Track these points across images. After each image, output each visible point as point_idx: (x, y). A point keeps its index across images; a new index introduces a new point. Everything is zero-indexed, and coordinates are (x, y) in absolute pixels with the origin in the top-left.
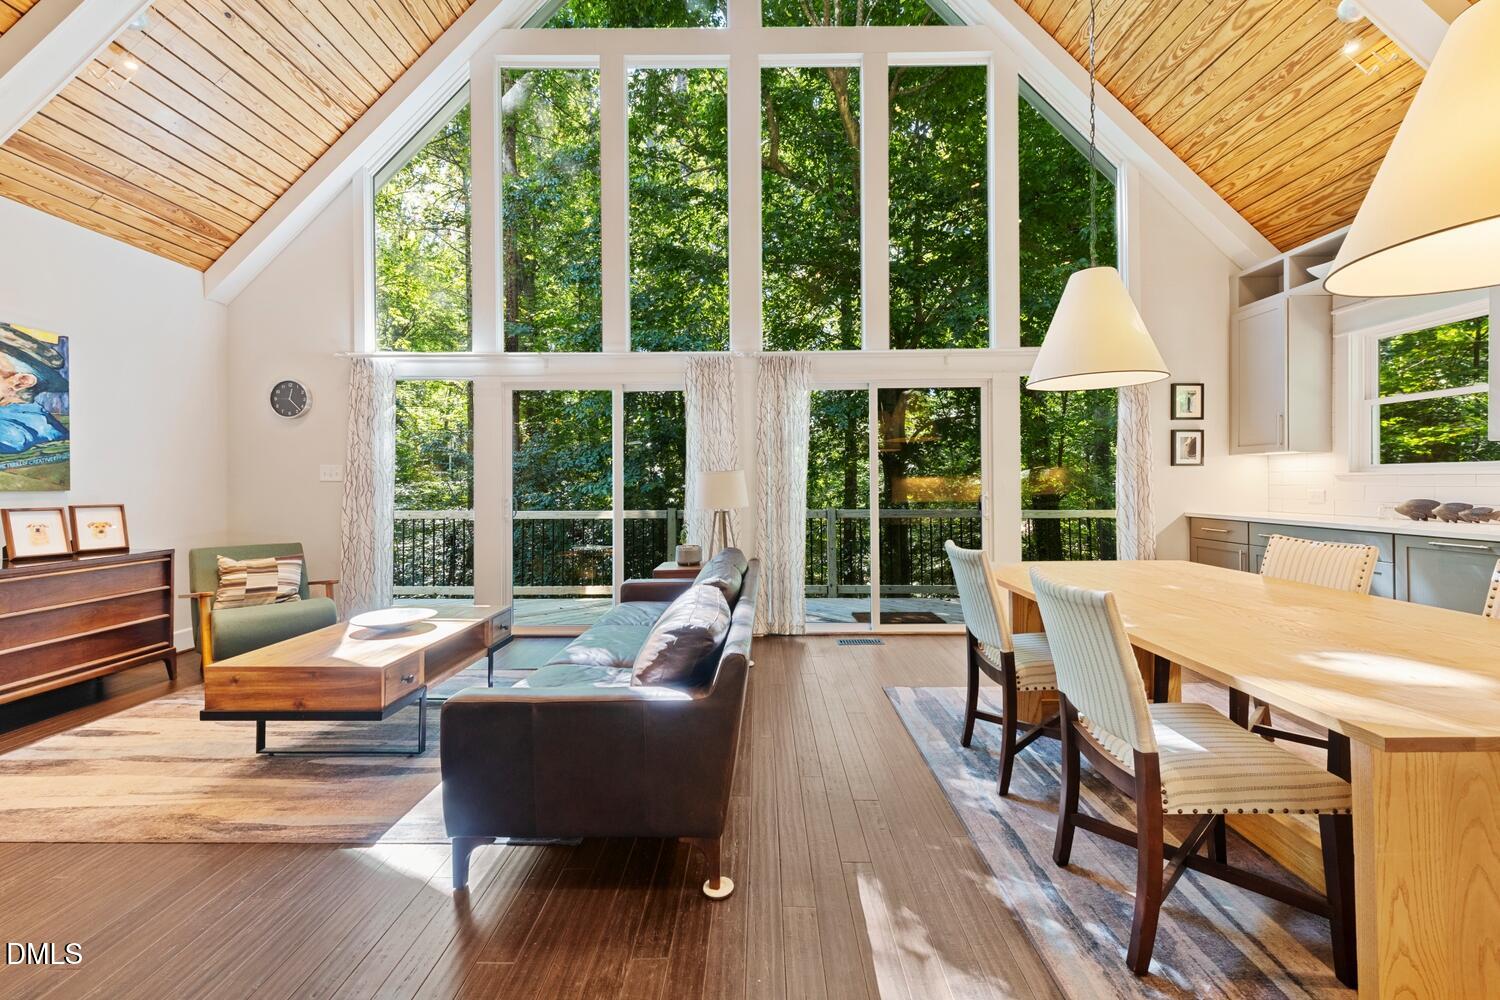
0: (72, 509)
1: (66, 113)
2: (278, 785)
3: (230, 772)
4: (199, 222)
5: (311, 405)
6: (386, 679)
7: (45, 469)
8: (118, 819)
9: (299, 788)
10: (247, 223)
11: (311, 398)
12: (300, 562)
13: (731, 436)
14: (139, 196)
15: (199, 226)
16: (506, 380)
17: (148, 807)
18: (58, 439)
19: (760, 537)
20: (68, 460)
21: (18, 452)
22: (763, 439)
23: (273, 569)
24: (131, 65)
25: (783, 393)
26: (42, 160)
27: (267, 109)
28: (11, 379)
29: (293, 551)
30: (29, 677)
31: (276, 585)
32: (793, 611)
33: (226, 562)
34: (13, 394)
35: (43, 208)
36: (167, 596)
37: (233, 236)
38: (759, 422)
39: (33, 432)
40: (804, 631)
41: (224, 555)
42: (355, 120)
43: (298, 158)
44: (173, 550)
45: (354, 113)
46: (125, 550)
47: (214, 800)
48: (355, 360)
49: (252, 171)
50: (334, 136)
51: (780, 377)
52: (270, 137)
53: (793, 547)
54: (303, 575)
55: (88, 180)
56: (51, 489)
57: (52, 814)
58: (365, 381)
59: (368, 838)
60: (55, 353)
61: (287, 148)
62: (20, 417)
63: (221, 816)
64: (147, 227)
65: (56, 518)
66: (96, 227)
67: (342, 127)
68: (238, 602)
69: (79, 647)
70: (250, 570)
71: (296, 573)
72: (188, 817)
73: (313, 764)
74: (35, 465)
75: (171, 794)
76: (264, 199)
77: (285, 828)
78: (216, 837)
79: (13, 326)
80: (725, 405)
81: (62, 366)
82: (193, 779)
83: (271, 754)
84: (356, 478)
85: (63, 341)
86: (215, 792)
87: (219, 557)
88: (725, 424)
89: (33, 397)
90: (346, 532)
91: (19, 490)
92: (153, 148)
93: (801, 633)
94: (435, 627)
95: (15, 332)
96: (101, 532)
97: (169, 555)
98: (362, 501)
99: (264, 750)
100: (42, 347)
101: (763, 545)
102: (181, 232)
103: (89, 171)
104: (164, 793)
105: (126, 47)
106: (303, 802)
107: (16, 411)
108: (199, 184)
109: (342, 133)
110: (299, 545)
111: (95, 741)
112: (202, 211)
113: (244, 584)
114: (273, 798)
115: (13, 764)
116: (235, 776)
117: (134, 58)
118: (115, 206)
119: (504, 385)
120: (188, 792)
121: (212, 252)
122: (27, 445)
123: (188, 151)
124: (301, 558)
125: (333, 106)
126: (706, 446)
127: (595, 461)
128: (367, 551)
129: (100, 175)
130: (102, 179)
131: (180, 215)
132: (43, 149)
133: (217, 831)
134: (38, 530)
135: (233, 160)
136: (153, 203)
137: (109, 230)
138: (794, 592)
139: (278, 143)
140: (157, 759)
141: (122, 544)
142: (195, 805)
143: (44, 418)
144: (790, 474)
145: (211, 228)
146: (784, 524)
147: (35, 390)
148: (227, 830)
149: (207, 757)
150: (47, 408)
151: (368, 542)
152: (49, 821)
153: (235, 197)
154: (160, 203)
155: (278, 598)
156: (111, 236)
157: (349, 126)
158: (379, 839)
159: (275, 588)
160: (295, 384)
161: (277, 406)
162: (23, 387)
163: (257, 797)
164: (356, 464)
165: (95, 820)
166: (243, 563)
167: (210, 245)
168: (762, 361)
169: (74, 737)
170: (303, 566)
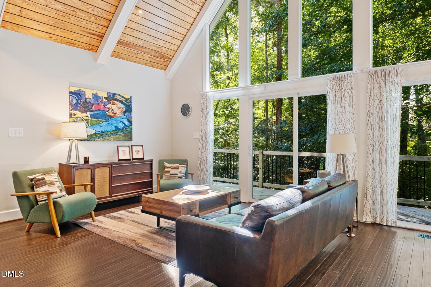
0: (132, 146)
1: (128, 31)
2: (157, 238)
3: (149, 230)
4: (162, 55)
5: (191, 112)
6: (182, 209)
7: (127, 134)
8: (121, 237)
9: (161, 240)
10: (174, 52)
11: (191, 109)
12: (185, 166)
13: (352, 115)
14: (147, 51)
15: (162, 56)
16: (250, 97)
17: (128, 235)
18: (130, 126)
19: (368, 170)
20: (132, 132)
21: (122, 130)
22: (371, 115)
23: (177, 168)
24: (140, 12)
25: (383, 90)
26: (125, 46)
27: (176, 13)
28: (120, 109)
29: (184, 162)
30: (120, 193)
31: (178, 173)
32: (389, 212)
33: (166, 164)
34: (120, 114)
35: (127, 60)
36: (151, 174)
37: (171, 57)
38: (368, 107)
39: (125, 124)
40: (396, 224)
41: (166, 162)
42: (202, 7)
43: (186, 26)
44: (153, 160)
45: (201, 5)
46: (143, 159)
47: (141, 238)
48: (202, 94)
49: (174, 35)
50: (196, 15)
51: (381, 81)
52: (177, 21)
53: (389, 176)
54: (187, 170)
55: (135, 49)
56: (128, 140)
57: (111, 231)
58: (205, 102)
59: (168, 262)
60: (129, 101)
61: (183, 24)
62: (122, 120)
63: (140, 243)
64: (149, 59)
65: (128, 148)
66: (138, 62)
67: (198, 11)
68: (168, 178)
69: (131, 186)
70: (172, 168)
71: (184, 170)
72: (134, 241)
73: (169, 234)
74: (125, 133)
75: (134, 233)
76: (178, 43)
77: (151, 251)
78: (136, 248)
79: (121, 95)
80: (348, 99)
81: (131, 105)
82: (141, 230)
83: (161, 228)
84: (203, 137)
85: (131, 97)
86: (143, 235)
87: (165, 162)
88: (347, 109)
89: (125, 114)
90: (200, 157)
91: (122, 140)
92: (148, 35)
93: (394, 226)
94: (209, 193)
95: (121, 96)
96: (138, 153)
97: (152, 161)
98: (204, 145)
99: (159, 226)
100: (127, 99)
101: (370, 174)
102: (158, 59)
103: (135, 46)
104: (133, 232)
105: (139, 7)
106: (160, 245)
107: (121, 118)
108: (161, 43)
109: (199, 13)
110: (187, 160)
111: (129, 214)
112: (163, 51)
113: (170, 172)
114: (154, 241)
115: (112, 216)
116: (150, 232)
117: (141, 9)
118: (142, 55)
119: (250, 99)
120: (138, 234)
121: (166, 64)
122: (123, 128)
123: (157, 33)
124: (187, 165)
125: (195, 4)
126: (337, 121)
127: (309, 129)
128: (205, 163)
129: (138, 47)
130: (138, 48)
131: (157, 54)
132: (125, 43)
133: (137, 247)
134: (124, 152)
135: (169, 32)
136: (150, 52)
137: (141, 63)
138: (390, 201)
139: (180, 23)
140: (137, 222)
141: (142, 157)
142: (137, 237)
143: (127, 120)
144: (387, 135)
145: (165, 56)
146: (383, 163)
147: (125, 112)
148: (139, 247)
149: (147, 225)
150: (127, 117)
151: (206, 161)
152: (110, 233)
153: (171, 44)
154: (152, 51)
155: (178, 178)
156: (142, 64)
157: (201, 10)
158: (170, 263)
159: (178, 174)
160: (187, 104)
161: (183, 113)
162: (123, 111)
163: (150, 240)
164: (202, 132)
165: (117, 235)
166: (171, 165)
167: (166, 62)
168: (370, 73)
169: (125, 212)
170: (187, 168)
